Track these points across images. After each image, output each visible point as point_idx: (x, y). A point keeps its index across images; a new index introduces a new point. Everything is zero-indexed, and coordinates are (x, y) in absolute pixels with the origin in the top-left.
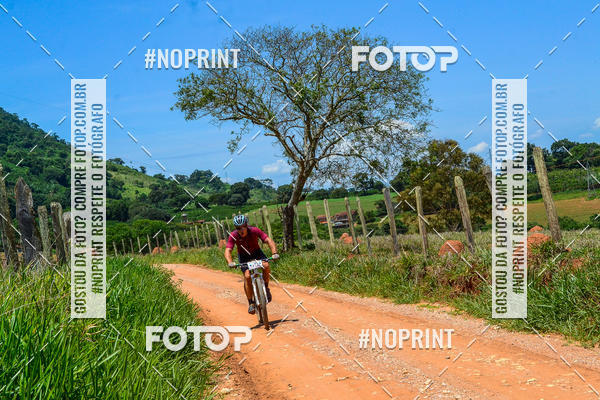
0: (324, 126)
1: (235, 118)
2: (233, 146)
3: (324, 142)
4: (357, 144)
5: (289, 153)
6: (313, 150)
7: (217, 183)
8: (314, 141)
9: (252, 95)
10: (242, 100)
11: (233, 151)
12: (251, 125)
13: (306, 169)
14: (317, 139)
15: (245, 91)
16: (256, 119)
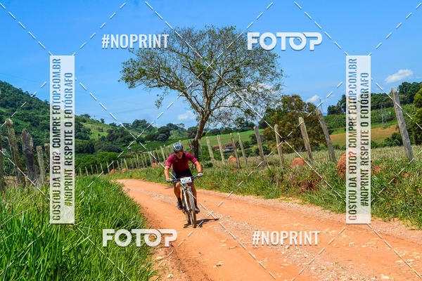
0: (215, 89)
1: (159, 86)
2: (159, 104)
3: (216, 99)
4: (237, 99)
5: (194, 106)
6: (209, 104)
8: (210, 99)
9: (170, 71)
10: (164, 74)
11: (158, 107)
13: (205, 116)
14: (211, 97)
15: (165, 69)
16: (172, 86)
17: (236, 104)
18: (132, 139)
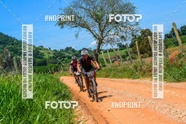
0: (105, 26)
1: (76, 27)
2: (77, 36)
3: (106, 32)
4: (116, 31)
5: (95, 36)
6: (102, 34)
7: (73, 51)
9: (81, 18)
10: (78, 20)
11: (77, 38)
12: (81, 28)
13: (101, 41)
14: (103, 31)
15: (78, 17)
16: (83, 26)
17: (116, 34)
18: (65, 57)
